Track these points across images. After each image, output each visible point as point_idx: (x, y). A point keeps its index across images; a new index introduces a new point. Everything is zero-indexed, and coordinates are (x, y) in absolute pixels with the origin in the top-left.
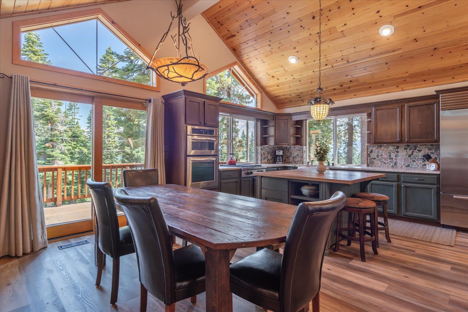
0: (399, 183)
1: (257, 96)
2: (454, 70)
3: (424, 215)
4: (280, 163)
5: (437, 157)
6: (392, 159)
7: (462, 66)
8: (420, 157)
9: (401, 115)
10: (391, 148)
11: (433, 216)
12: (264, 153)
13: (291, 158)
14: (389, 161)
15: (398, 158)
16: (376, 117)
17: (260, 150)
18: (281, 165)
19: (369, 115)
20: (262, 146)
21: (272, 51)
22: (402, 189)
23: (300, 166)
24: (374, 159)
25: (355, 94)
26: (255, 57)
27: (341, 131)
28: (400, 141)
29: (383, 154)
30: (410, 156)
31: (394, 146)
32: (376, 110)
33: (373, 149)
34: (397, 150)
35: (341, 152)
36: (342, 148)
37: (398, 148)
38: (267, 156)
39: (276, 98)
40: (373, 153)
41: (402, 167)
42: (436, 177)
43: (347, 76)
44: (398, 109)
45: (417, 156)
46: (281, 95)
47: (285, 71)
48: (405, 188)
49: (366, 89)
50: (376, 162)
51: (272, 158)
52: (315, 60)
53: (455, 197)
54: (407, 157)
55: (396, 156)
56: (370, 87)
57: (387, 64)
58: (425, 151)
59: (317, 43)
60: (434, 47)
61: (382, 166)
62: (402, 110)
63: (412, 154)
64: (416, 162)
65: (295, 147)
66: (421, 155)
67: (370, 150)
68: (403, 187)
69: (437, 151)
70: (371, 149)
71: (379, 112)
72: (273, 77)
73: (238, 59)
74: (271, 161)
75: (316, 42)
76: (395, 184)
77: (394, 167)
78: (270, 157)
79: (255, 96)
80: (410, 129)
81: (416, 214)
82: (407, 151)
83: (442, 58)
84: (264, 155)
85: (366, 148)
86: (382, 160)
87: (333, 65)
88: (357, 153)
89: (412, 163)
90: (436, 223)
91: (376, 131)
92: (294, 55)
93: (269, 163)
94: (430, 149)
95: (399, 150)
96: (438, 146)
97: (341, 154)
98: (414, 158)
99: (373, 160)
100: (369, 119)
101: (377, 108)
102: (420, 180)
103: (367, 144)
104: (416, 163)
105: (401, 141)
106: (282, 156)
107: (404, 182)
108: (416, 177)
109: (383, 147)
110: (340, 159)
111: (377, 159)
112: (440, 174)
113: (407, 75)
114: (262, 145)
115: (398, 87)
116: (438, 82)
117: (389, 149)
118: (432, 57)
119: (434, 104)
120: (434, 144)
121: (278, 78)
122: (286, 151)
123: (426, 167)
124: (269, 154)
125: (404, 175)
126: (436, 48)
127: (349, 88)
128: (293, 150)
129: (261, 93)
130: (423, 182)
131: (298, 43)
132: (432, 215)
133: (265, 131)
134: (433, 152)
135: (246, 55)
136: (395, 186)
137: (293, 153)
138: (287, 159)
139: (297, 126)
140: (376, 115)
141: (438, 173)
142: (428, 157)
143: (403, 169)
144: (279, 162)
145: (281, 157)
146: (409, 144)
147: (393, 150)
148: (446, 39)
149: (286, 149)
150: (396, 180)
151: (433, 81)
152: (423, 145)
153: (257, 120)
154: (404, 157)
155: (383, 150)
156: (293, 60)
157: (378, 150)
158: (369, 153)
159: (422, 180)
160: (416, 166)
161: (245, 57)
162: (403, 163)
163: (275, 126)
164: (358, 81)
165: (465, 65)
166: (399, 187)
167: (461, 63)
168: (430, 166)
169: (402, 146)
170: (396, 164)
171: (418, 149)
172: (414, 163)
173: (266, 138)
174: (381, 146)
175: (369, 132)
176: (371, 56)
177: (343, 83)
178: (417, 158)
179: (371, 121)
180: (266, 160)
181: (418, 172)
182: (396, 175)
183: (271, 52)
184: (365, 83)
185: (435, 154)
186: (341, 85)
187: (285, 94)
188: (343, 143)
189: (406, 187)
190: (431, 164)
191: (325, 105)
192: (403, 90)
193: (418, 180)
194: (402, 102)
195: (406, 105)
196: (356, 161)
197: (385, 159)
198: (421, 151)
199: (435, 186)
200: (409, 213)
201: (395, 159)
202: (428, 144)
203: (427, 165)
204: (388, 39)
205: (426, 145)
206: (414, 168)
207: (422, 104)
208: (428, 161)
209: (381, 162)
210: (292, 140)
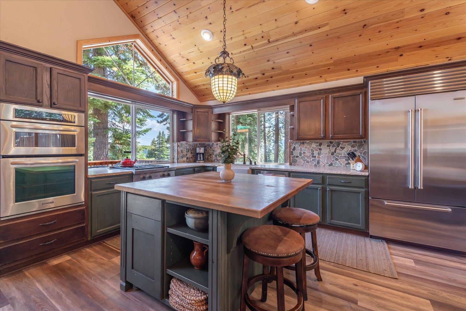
0: (324, 186)
1: (173, 83)
2: (380, 56)
3: (351, 224)
4: (202, 162)
5: (360, 155)
6: (315, 157)
7: (389, 52)
8: (343, 155)
9: (325, 107)
10: (314, 145)
11: (361, 226)
12: (182, 151)
13: (214, 156)
14: (312, 160)
15: (321, 156)
16: (299, 110)
17: (177, 146)
18: (201, 164)
19: (292, 108)
20: (178, 143)
21: (179, 20)
22: (327, 192)
23: (219, 166)
24: (297, 157)
25: (277, 85)
26: (161, 29)
27: (270, 131)
28: (323, 137)
29: (306, 152)
30: (333, 154)
31: (317, 143)
32: (299, 102)
33: (296, 147)
34: (319, 147)
35: (271, 149)
36: (272, 146)
37: (320, 145)
38: (186, 155)
39: (196, 89)
40: (295, 151)
41: (324, 166)
42: (364, 178)
43: (268, 61)
44: (322, 100)
45: (340, 154)
46: (201, 85)
47: (201, 52)
48: (330, 191)
49: (288, 79)
50: (300, 160)
51: (193, 156)
52: (232, 36)
53: (387, 203)
54: (330, 155)
55: (319, 154)
56: (293, 77)
57: (311, 45)
58: (348, 148)
59: (231, 11)
60: (363, 24)
61: (305, 165)
62: (326, 102)
63: (335, 152)
64: (339, 160)
65: (217, 144)
66: (344, 152)
67: (292, 147)
68: (329, 190)
69: (360, 148)
70: (294, 146)
71: (302, 105)
72: (188, 60)
73: (141, 32)
74: (191, 160)
75: (231, 8)
76: (320, 187)
77: (317, 166)
78: (189, 155)
79: (171, 83)
80: (335, 124)
81: (342, 222)
82: (329, 148)
83: (370, 40)
84: (182, 153)
85: (289, 145)
86: (305, 158)
87: (253, 45)
88: (282, 149)
89: (335, 161)
90: (364, 233)
91: (299, 126)
92: (206, 28)
93: (188, 162)
94: (353, 146)
95: (322, 147)
96: (361, 143)
97: (271, 150)
98: (336, 156)
99: (295, 158)
100: (291, 113)
101: (301, 100)
102: (347, 182)
103: (290, 141)
104: (339, 162)
105: (325, 138)
106: (203, 154)
107: (330, 185)
108: (343, 179)
109: (305, 144)
110: (270, 154)
111: (300, 157)
112: (368, 176)
113: (331, 61)
114: (178, 141)
115: (321, 77)
116: (362, 72)
117: (312, 146)
118: (360, 37)
119: (360, 95)
120: (357, 140)
121: (193, 61)
122: (209, 148)
123: (350, 166)
124: (188, 151)
125: (330, 176)
126: (365, 25)
127: (272, 77)
128: (215, 148)
129: (177, 80)
130: (349, 185)
131: (209, 10)
132: (359, 224)
133: (182, 125)
134: (357, 149)
135: (149, 26)
136: (320, 190)
137: (216, 150)
138: (209, 157)
139: (219, 120)
140: (299, 107)
141: (367, 174)
142: (352, 155)
143: (326, 168)
144: (200, 160)
145: (201, 155)
146: (332, 141)
147: (315, 147)
148: (378, 11)
149: (209, 146)
150: (321, 182)
151: (357, 71)
152: (346, 142)
153: (174, 111)
154: (327, 155)
155: (306, 148)
156: (206, 36)
157: (301, 147)
158: (292, 150)
159: (349, 182)
160: (339, 165)
161: (149, 30)
162: (326, 161)
163: (193, 119)
164: (280, 68)
165: (393, 50)
166: (324, 191)
167: (388, 47)
168: (356, 165)
169: (325, 142)
170: (318, 162)
171: (340, 146)
172: (337, 162)
173: (184, 133)
174: (303, 143)
175: (292, 127)
176: (294, 34)
177: (265, 70)
178: (340, 156)
179: (293, 116)
180: (185, 159)
181: (345, 174)
182: (321, 176)
183: (178, 23)
184: (287, 72)
185: (358, 152)
186: (263, 73)
187: (205, 84)
188: (273, 142)
189: (332, 191)
190: (357, 163)
191: (230, 77)
192: (326, 81)
193: (344, 182)
194: (326, 93)
195: (330, 96)
196: (282, 156)
197: (308, 157)
198: (344, 148)
199: (364, 190)
200: (335, 222)
201: (318, 158)
202: (352, 140)
203: (351, 165)
204: (314, 8)
205: (349, 141)
206: (337, 167)
207: (347, 95)
208: (353, 159)
209: (304, 160)
210: (214, 136)
